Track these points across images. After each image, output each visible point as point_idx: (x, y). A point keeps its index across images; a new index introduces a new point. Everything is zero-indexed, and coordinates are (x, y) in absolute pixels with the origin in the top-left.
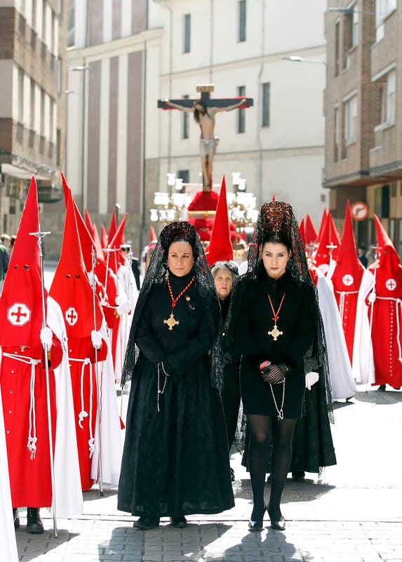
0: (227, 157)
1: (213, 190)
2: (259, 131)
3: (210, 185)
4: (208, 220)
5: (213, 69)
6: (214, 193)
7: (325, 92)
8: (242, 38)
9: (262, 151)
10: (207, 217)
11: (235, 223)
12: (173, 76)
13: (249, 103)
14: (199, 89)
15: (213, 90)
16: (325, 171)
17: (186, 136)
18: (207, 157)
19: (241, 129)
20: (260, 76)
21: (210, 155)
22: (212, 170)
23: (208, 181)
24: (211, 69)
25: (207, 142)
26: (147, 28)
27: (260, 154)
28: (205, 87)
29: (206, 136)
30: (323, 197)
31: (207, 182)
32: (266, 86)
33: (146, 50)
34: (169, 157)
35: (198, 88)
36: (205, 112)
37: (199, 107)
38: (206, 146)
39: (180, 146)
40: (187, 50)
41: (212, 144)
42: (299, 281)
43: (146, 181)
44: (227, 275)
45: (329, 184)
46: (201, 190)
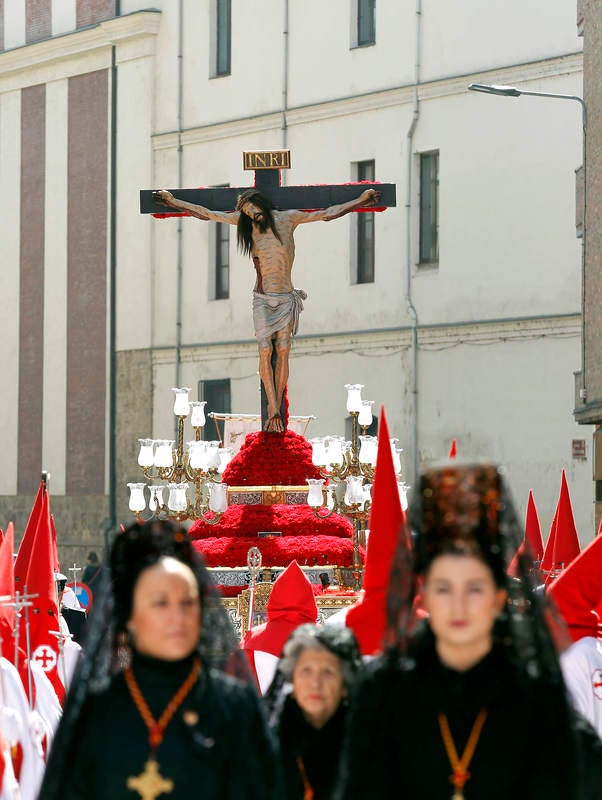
0: (329, 343)
1: (291, 427)
2: (409, 278)
3: (283, 416)
4: (277, 508)
5: (291, 117)
6: (292, 435)
7: (582, 172)
8: (365, 36)
9: (417, 328)
10: (275, 501)
11: (353, 516)
12: (184, 136)
13: (384, 197)
14: (249, 160)
15: (288, 165)
16: (581, 377)
17: (221, 293)
18: (274, 341)
19: (364, 272)
20: (411, 135)
21: (282, 336)
22: (286, 376)
23: (276, 405)
24: (285, 116)
25: (274, 302)
26: (118, 14)
27: (416, 335)
28: (266, 156)
29: (270, 285)
30: (578, 447)
31: (274, 409)
32: (428, 162)
33: (115, 70)
34: (179, 347)
35: (246, 156)
36: (267, 223)
37: (251, 210)
38: (271, 311)
39: (206, 319)
40: (223, 68)
41: (286, 308)
42: (526, 674)
43: (119, 409)
44: (325, 665)
45: (594, 414)
46: (257, 427)
